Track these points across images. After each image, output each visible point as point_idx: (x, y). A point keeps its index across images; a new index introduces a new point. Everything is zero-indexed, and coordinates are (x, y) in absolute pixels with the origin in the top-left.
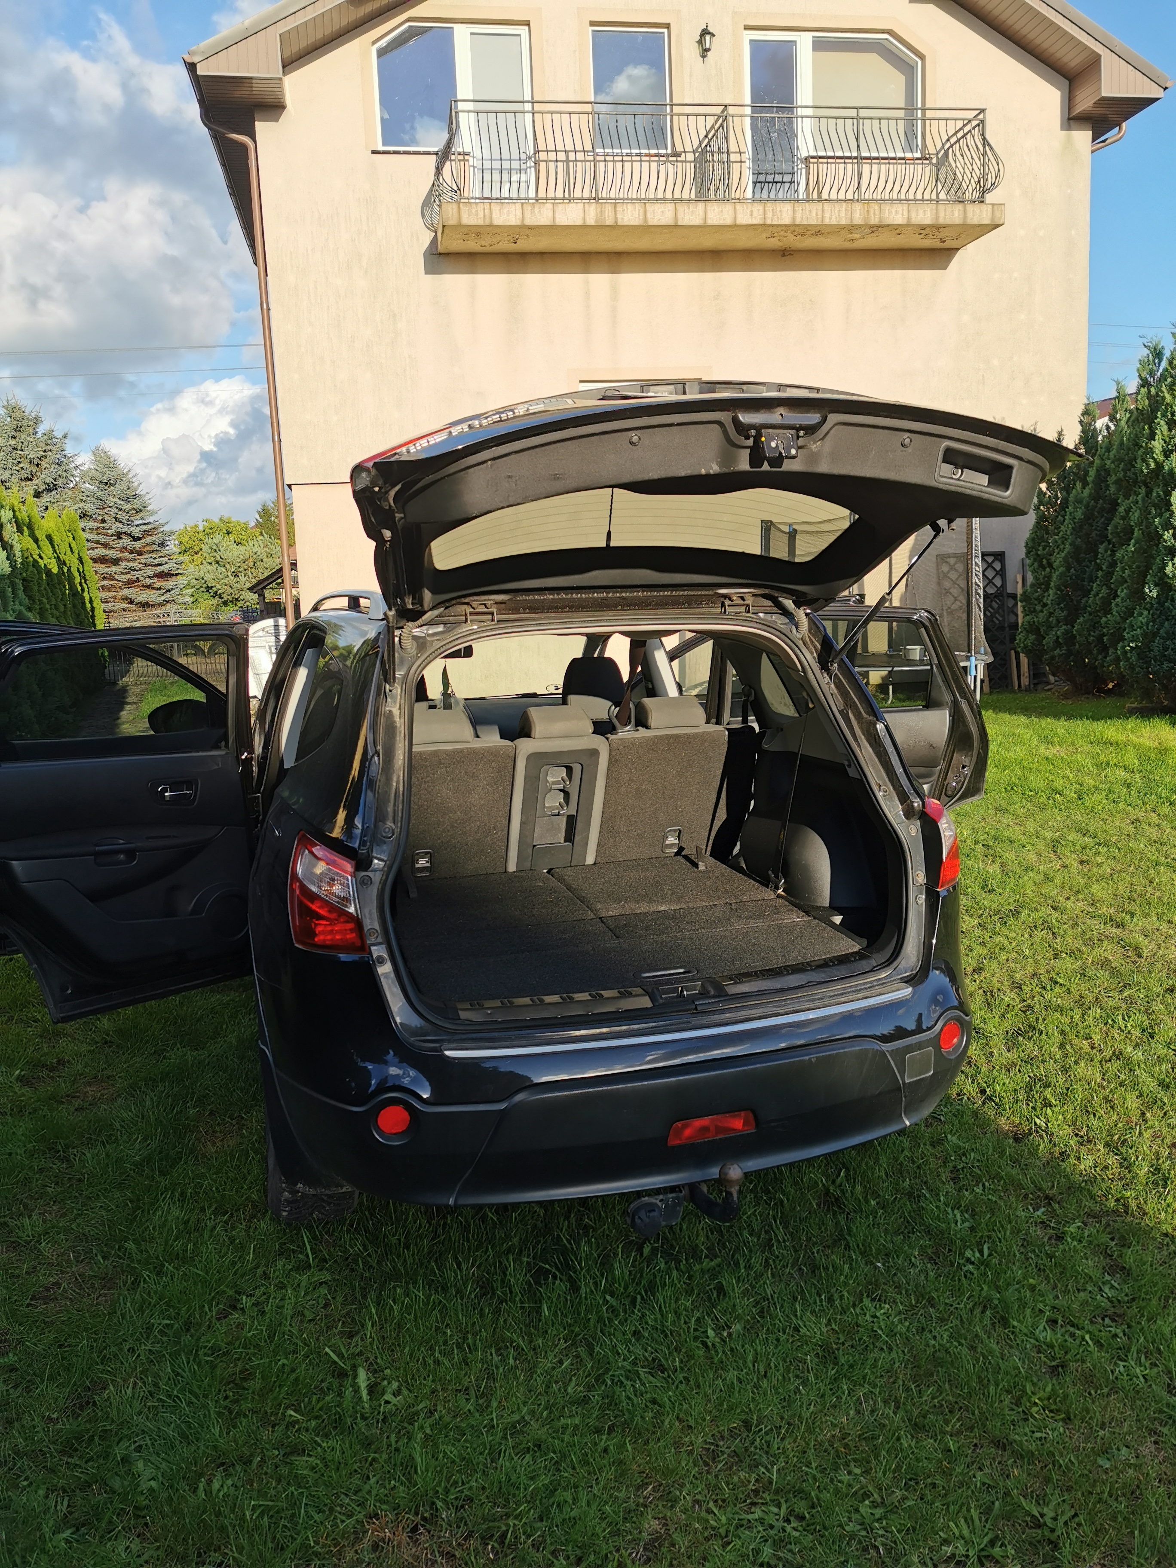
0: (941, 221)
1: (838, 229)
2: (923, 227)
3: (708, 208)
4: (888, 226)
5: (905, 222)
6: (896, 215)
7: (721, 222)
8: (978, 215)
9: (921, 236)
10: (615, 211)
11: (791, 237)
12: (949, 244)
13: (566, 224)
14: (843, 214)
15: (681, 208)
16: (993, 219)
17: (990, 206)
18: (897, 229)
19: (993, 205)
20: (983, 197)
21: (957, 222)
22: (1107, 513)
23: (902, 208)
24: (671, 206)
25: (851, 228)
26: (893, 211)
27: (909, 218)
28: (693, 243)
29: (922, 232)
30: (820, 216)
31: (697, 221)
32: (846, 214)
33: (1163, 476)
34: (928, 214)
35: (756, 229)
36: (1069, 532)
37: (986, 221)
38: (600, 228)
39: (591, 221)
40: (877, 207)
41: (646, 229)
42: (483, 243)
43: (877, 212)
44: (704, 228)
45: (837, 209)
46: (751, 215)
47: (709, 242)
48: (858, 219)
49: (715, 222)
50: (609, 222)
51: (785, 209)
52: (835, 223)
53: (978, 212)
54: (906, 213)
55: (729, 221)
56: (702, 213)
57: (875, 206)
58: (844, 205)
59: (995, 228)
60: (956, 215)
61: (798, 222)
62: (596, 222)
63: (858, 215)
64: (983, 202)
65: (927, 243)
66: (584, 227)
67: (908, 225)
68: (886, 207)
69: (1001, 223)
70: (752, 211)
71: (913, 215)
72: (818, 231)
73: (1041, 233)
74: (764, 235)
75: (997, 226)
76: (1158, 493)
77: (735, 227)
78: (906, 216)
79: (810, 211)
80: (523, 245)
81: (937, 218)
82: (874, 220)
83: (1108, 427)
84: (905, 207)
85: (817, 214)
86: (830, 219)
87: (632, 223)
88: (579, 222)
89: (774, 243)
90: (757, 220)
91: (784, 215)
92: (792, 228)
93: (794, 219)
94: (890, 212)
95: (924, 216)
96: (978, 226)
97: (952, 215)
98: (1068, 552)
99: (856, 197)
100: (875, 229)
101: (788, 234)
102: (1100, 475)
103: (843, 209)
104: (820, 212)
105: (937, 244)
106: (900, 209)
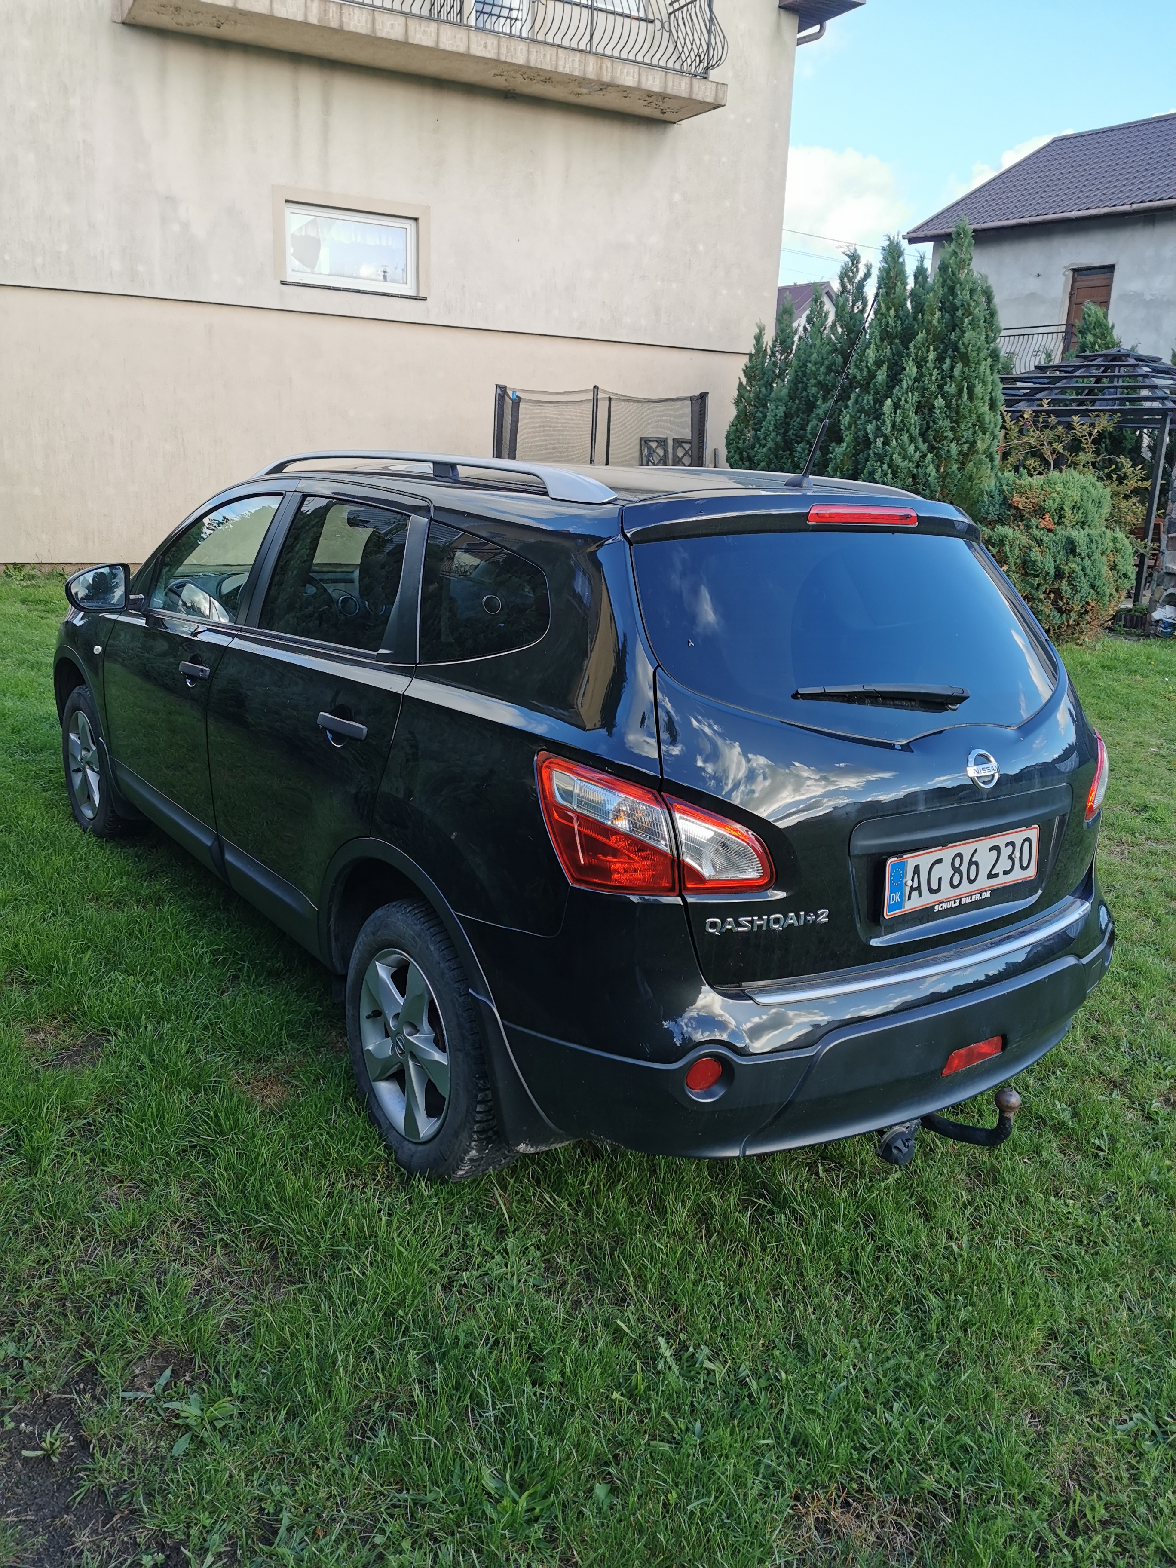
0: (669, 91)
1: (571, 79)
2: (650, 94)
3: (441, 31)
4: (618, 86)
5: (635, 85)
6: (628, 77)
7: (454, 49)
8: (703, 91)
9: (645, 103)
10: (341, 14)
11: (520, 79)
12: (667, 117)
13: (286, 17)
14: (576, 65)
15: (413, 24)
16: (716, 98)
17: (715, 85)
18: (625, 91)
19: (717, 83)
20: (706, 73)
21: (684, 95)
22: (803, 413)
23: (633, 69)
24: (401, 20)
25: (582, 81)
26: (625, 72)
27: (639, 82)
28: (416, 65)
29: (647, 99)
30: (554, 62)
31: (428, 42)
32: (580, 66)
33: (875, 385)
34: (657, 82)
35: (486, 63)
36: (771, 429)
37: (710, 99)
38: (323, 29)
39: (313, 20)
40: (609, 64)
41: (372, 40)
42: (180, 20)
43: (610, 70)
44: (435, 51)
45: (571, 59)
46: (485, 47)
47: (433, 68)
48: (591, 72)
49: (448, 48)
50: (334, 24)
51: (520, 48)
52: (568, 72)
53: (703, 88)
54: (636, 76)
55: (462, 49)
56: (434, 35)
57: (608, 63)
58: (578, 54)
59: (715, 108)
60: (683, 88)
61: (532, 64)
62: (319, 21)
63: (591, 69)
64: (705, 78)
65: (647, 111)
66: (306, 24)
67: (638, 89)
68: (619, 66)
69: (722, 103)
70: (486, 43)
71: (643, 79)
72: (548, 78)
73: (749, 120)
74: (494, 72)
75: (717, 106)
76: (868, 401)
77: (466, 56)
78: (636, 79)
79: (545, 55)
80: (228, 31)
81: (666, 86)
82: (606, 78)
83: (805, 329)
84: (637, 69)
85: (551, 60)
86: (564, 67)
87: (359, 30)
88: (300, 18)
89: (500, 82)
90: (490, 54)
91: (519, 54)
92: (524, 70)
93: (528, 60)
94: (621, 73)
95: (654, 82)
96: (701, 102)
97: (679, 87)
98: (770, 449)
99: (588, 49)
100: (604, 86)
101: (518, 75)
102: (797, 375)
103: (577, 60)
104: (554, 58)
105: (657, 114)
106: (632, 71)
